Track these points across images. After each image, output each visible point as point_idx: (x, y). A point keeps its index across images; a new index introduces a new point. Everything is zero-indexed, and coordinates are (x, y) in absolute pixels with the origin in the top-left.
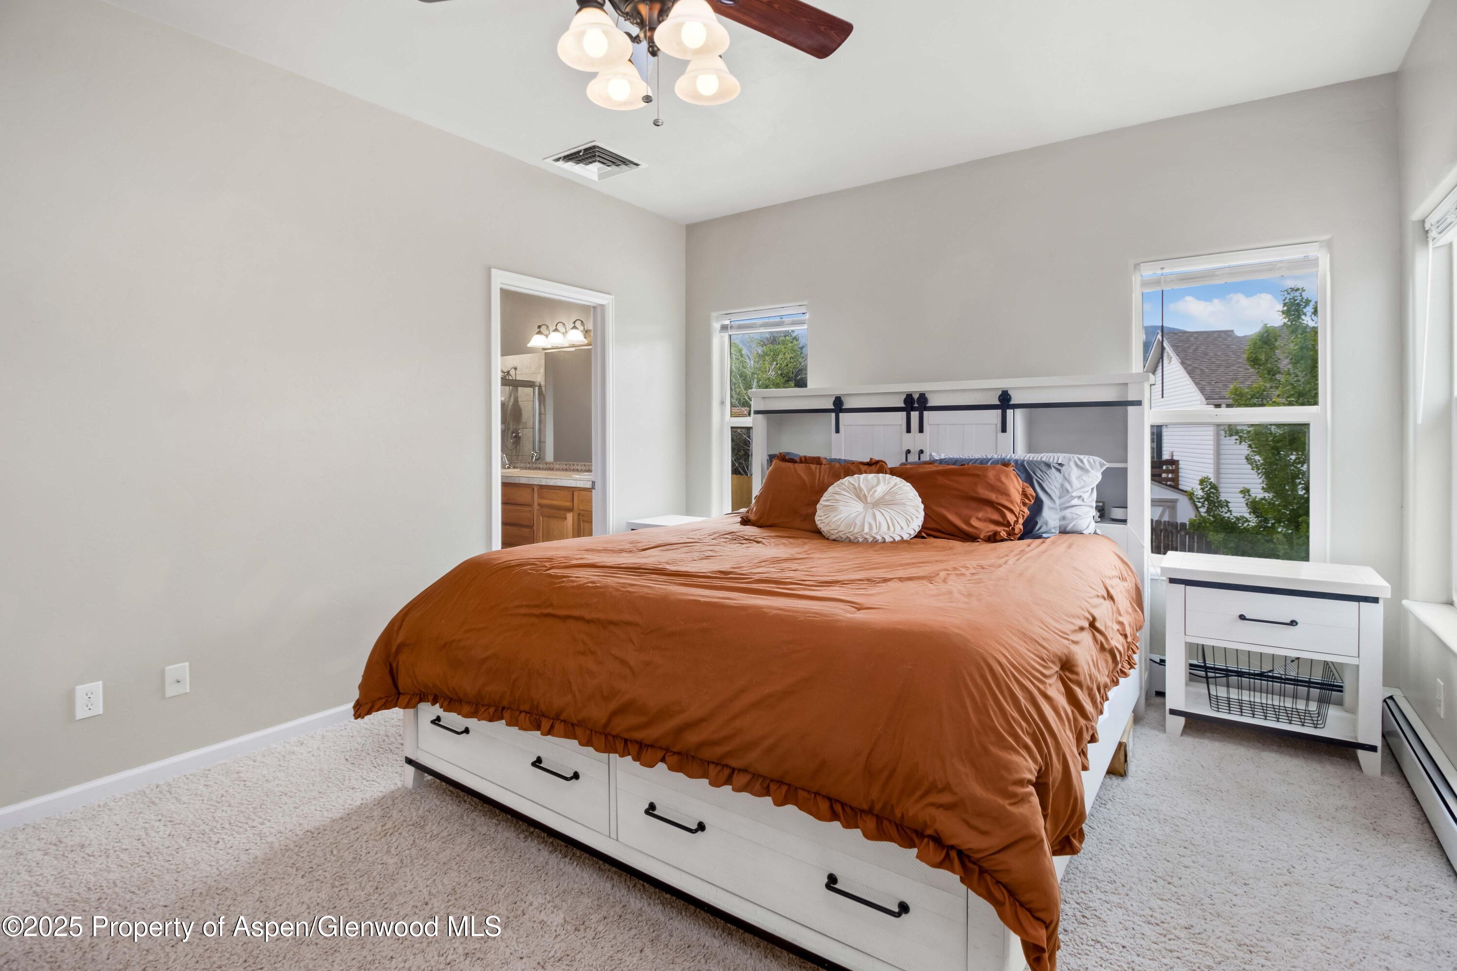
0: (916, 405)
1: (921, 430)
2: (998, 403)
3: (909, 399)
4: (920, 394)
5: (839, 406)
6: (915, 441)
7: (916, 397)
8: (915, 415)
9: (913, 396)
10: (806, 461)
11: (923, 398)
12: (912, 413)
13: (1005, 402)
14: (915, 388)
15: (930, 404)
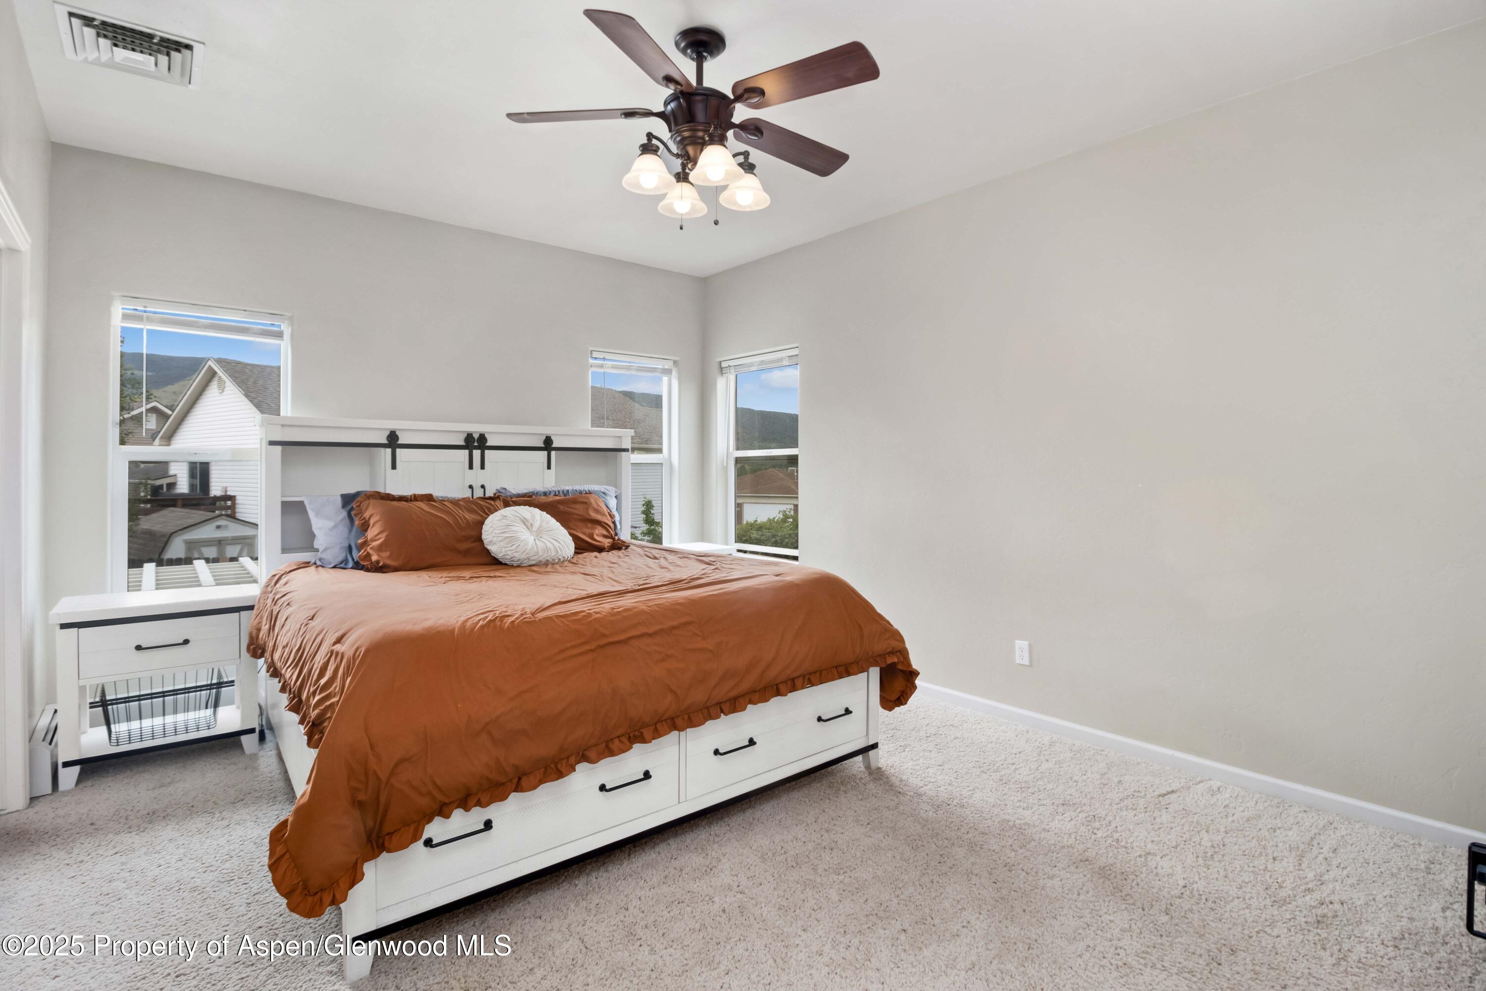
0: (476, 444)
1: (483, 467)
2: (543, 446)
3: (469, 438)
4: (480, 435)
5: (393, 442)
6: (476, 477)
7: (476, 436)
8: (477, 453)
9: (474, 435)
10: (415, 498)
11: (482, 438)
12: (474, 451)
13: (548, 445)
14: (476, 429)
15: (489, 444)
